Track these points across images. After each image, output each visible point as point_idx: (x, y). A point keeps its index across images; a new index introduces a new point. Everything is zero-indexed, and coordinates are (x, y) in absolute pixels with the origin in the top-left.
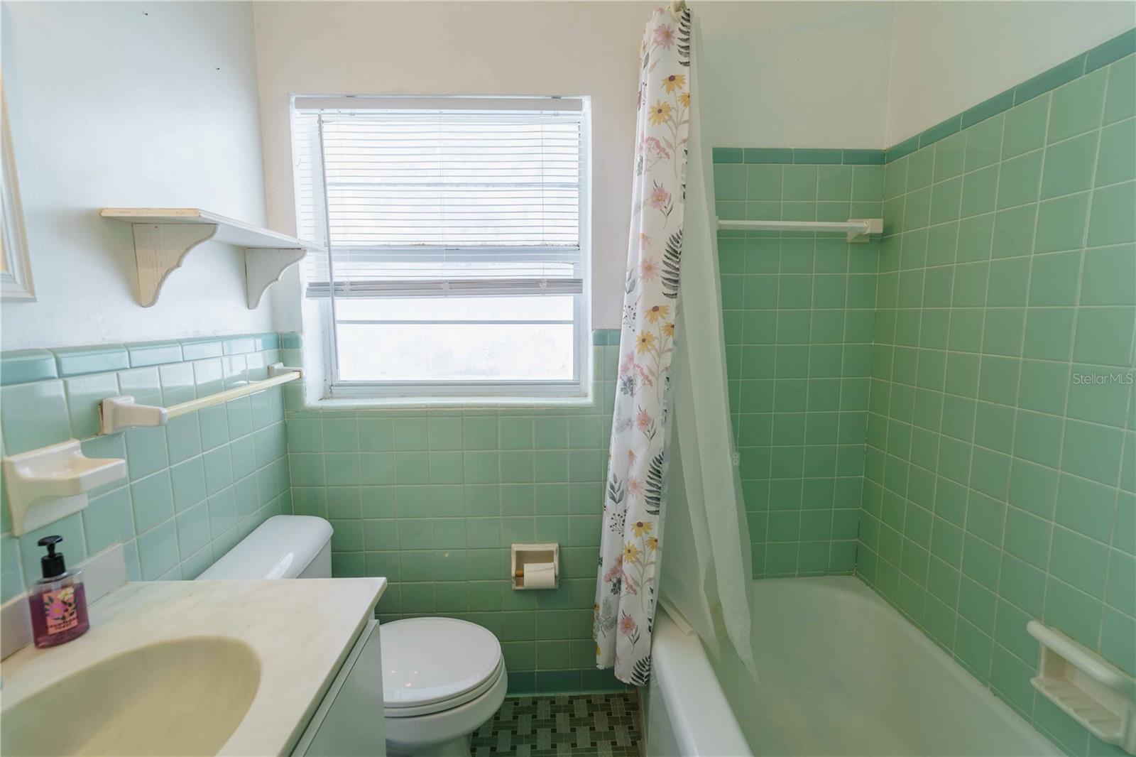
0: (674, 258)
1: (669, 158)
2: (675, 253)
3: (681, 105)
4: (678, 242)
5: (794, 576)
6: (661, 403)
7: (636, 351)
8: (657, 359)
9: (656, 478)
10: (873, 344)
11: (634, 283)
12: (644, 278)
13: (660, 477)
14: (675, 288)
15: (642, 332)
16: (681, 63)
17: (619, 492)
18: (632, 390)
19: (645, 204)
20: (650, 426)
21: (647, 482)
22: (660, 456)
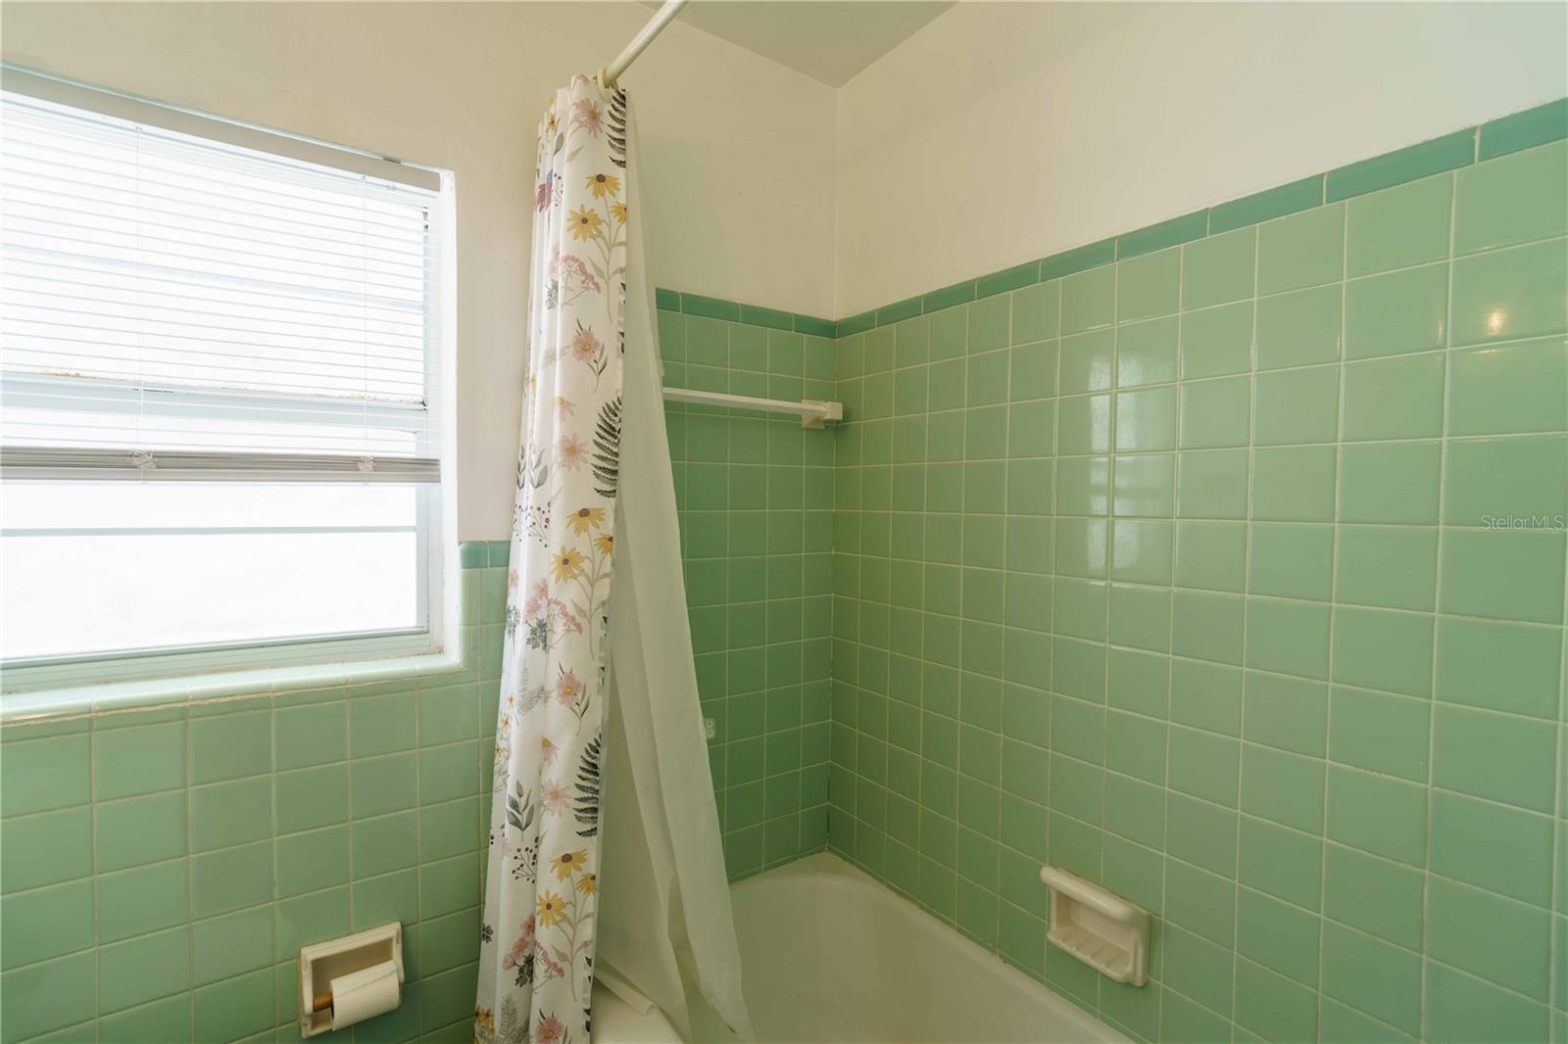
0: (610, 438)
1: (599, 291)
2: (610, 431)
3: (615, 221)
4: (616, 415)
5: (760, 871)
6: (596, 658)
7: (553, 577)
8: (588, 589)
9: (591, 777)
10: (833, 552)
11: (544, 474)
12: (564, 466)
13: (597, 774)
14: (614, 482)
15: (563, 548)
16: (613, 161)
17: (527, 811)
18: (545, 641)
19: (563, 353)
20: (580, 695)
21: (578, 786)
22: (596, 741)
